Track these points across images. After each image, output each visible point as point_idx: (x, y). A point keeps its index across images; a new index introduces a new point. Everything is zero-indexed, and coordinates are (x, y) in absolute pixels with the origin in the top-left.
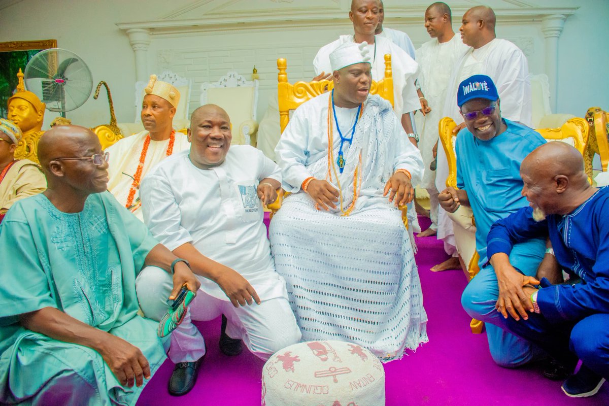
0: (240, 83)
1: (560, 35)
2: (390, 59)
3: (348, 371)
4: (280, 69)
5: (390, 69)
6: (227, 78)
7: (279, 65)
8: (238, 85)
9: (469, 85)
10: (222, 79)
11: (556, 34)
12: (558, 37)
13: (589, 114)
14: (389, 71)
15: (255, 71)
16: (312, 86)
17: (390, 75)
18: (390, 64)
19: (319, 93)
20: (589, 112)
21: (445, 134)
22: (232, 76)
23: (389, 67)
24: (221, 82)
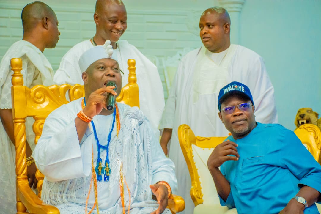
1: (241, 8)
2: (134, 64)
5: (135, 75)
7: (13, 65)
9: (229, 87)
11: (237, 8)
12: (240, 12)
13: (300, 116)
14: (132, 77)
17: (135, 81)
18: (134, 70)
19: (59, 104)
20: (300, 114)
21: (185, 142)
23: (132, 73)
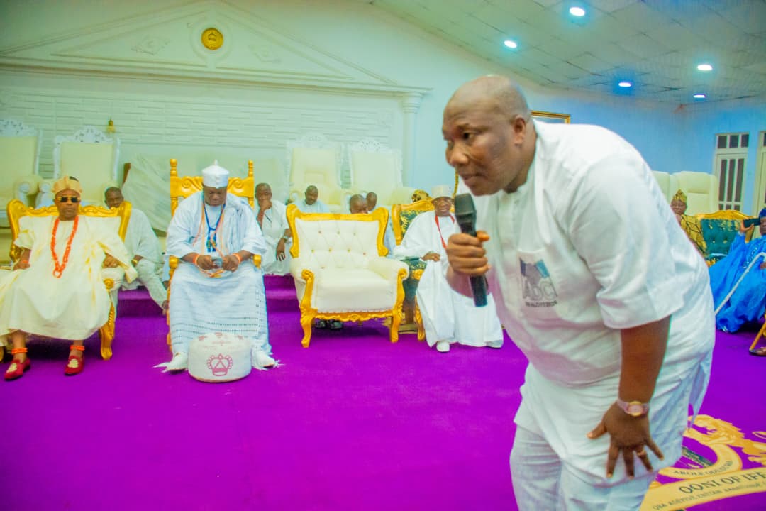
0: (98, 139)
1: (417, 110)
2: (252, 164)
3: (229, 342)
4: (172, 166)
6: (84, 132)
7: (171, 163)
8: (97, 142)
10: (77, 133)
11: (414, 110)
12: (416, 113)
14: (251, 173)
15: (110, 123)
16: (196, 180)
22: (90, 131)
23: (251, 170)
24: (77, 137)
